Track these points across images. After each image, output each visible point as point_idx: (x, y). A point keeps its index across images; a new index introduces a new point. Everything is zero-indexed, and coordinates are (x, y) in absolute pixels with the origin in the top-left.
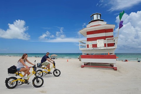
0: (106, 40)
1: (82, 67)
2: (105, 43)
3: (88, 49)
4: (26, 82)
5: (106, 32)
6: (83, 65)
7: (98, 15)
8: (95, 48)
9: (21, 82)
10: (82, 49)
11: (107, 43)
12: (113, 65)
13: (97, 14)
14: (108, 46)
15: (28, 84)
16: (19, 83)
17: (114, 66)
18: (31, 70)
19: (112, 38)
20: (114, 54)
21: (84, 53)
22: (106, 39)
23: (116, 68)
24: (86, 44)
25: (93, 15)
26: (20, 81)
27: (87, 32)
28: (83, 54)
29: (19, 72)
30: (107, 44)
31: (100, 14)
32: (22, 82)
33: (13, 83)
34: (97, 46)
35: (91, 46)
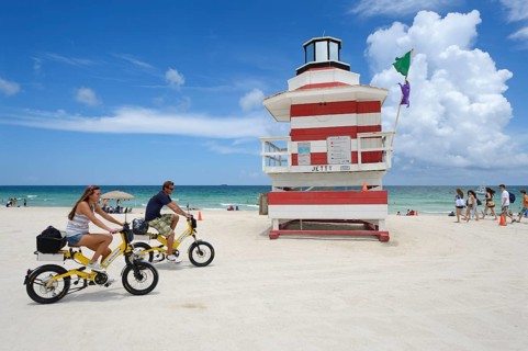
0: (359, 140)
1: (273, 236)
2: (354, 150)
3: (295, 169)
4: (101, 279)
5: (357, 112)
6: (276, 228)
7: (331, 43)
8: (319, 168)
9: (82, 280)
10: (273, 170)
11: (360, 151)
12: (377, 227)
13: (328, 40)
14: (363, 162)
15: (107, 285)
16: (76, 283)
17: (380, 229)
18: (117, 242)
19: (377, 134)
20: (380, 189)
21: (276, 186)
22: (359, 135)
23: (387, 233)
24: (289, 153)
25: (314, 42)
26: (79, 277)
27: (293, 106)
28: (274, 190)
29: (74, 249)
30: (363, 153)
31: (339, 43)
32: (85, 281)
33: (54, 284)
34: (326, 158)
35: (305, 158)
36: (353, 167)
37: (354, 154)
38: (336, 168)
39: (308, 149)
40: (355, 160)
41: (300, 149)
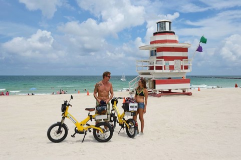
0: (183, 61)
3: (165, 71)
8: (172, 71)
11: (184, 65)
13: (170, 22)
14: (184, 69)
19: (187, 60)
24: (163, 65)
25: (165, 22)
34: (174, 67)
35: (167, 67)
36: (182, 71)
37: (182, 66)
38: (177, 71)
39: (169, 64)
40: (182, 69)
41: (166, 64)
